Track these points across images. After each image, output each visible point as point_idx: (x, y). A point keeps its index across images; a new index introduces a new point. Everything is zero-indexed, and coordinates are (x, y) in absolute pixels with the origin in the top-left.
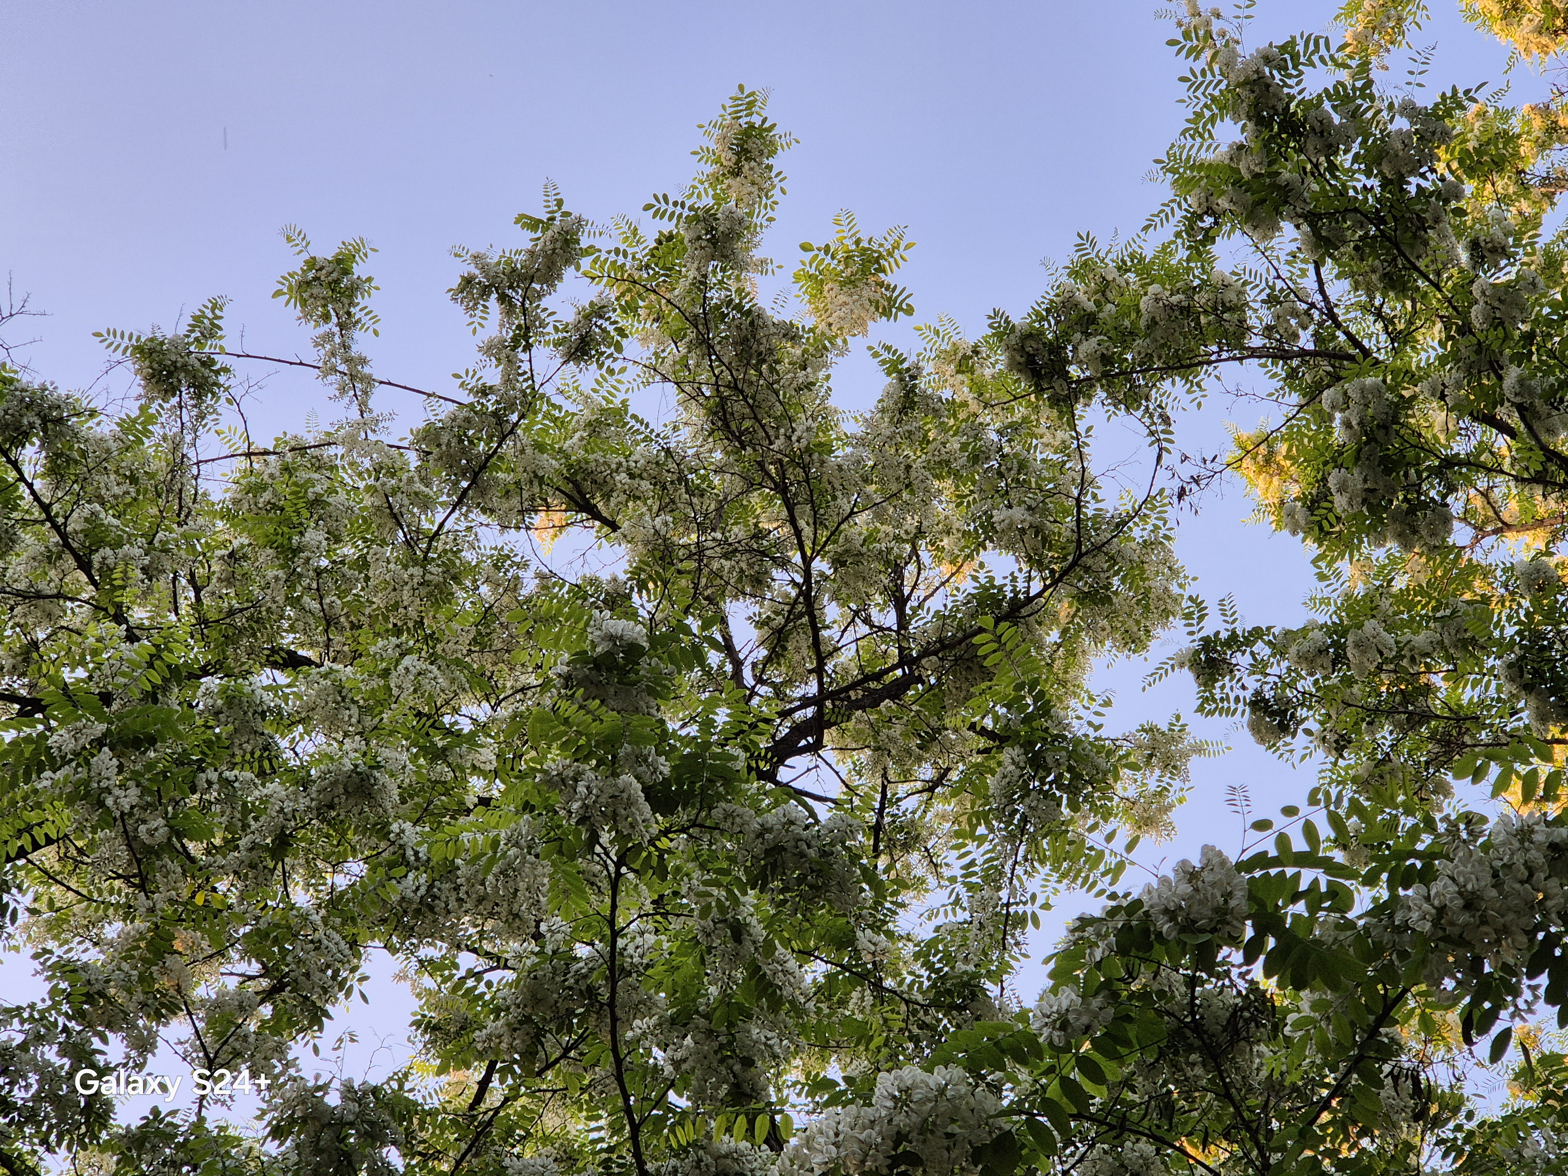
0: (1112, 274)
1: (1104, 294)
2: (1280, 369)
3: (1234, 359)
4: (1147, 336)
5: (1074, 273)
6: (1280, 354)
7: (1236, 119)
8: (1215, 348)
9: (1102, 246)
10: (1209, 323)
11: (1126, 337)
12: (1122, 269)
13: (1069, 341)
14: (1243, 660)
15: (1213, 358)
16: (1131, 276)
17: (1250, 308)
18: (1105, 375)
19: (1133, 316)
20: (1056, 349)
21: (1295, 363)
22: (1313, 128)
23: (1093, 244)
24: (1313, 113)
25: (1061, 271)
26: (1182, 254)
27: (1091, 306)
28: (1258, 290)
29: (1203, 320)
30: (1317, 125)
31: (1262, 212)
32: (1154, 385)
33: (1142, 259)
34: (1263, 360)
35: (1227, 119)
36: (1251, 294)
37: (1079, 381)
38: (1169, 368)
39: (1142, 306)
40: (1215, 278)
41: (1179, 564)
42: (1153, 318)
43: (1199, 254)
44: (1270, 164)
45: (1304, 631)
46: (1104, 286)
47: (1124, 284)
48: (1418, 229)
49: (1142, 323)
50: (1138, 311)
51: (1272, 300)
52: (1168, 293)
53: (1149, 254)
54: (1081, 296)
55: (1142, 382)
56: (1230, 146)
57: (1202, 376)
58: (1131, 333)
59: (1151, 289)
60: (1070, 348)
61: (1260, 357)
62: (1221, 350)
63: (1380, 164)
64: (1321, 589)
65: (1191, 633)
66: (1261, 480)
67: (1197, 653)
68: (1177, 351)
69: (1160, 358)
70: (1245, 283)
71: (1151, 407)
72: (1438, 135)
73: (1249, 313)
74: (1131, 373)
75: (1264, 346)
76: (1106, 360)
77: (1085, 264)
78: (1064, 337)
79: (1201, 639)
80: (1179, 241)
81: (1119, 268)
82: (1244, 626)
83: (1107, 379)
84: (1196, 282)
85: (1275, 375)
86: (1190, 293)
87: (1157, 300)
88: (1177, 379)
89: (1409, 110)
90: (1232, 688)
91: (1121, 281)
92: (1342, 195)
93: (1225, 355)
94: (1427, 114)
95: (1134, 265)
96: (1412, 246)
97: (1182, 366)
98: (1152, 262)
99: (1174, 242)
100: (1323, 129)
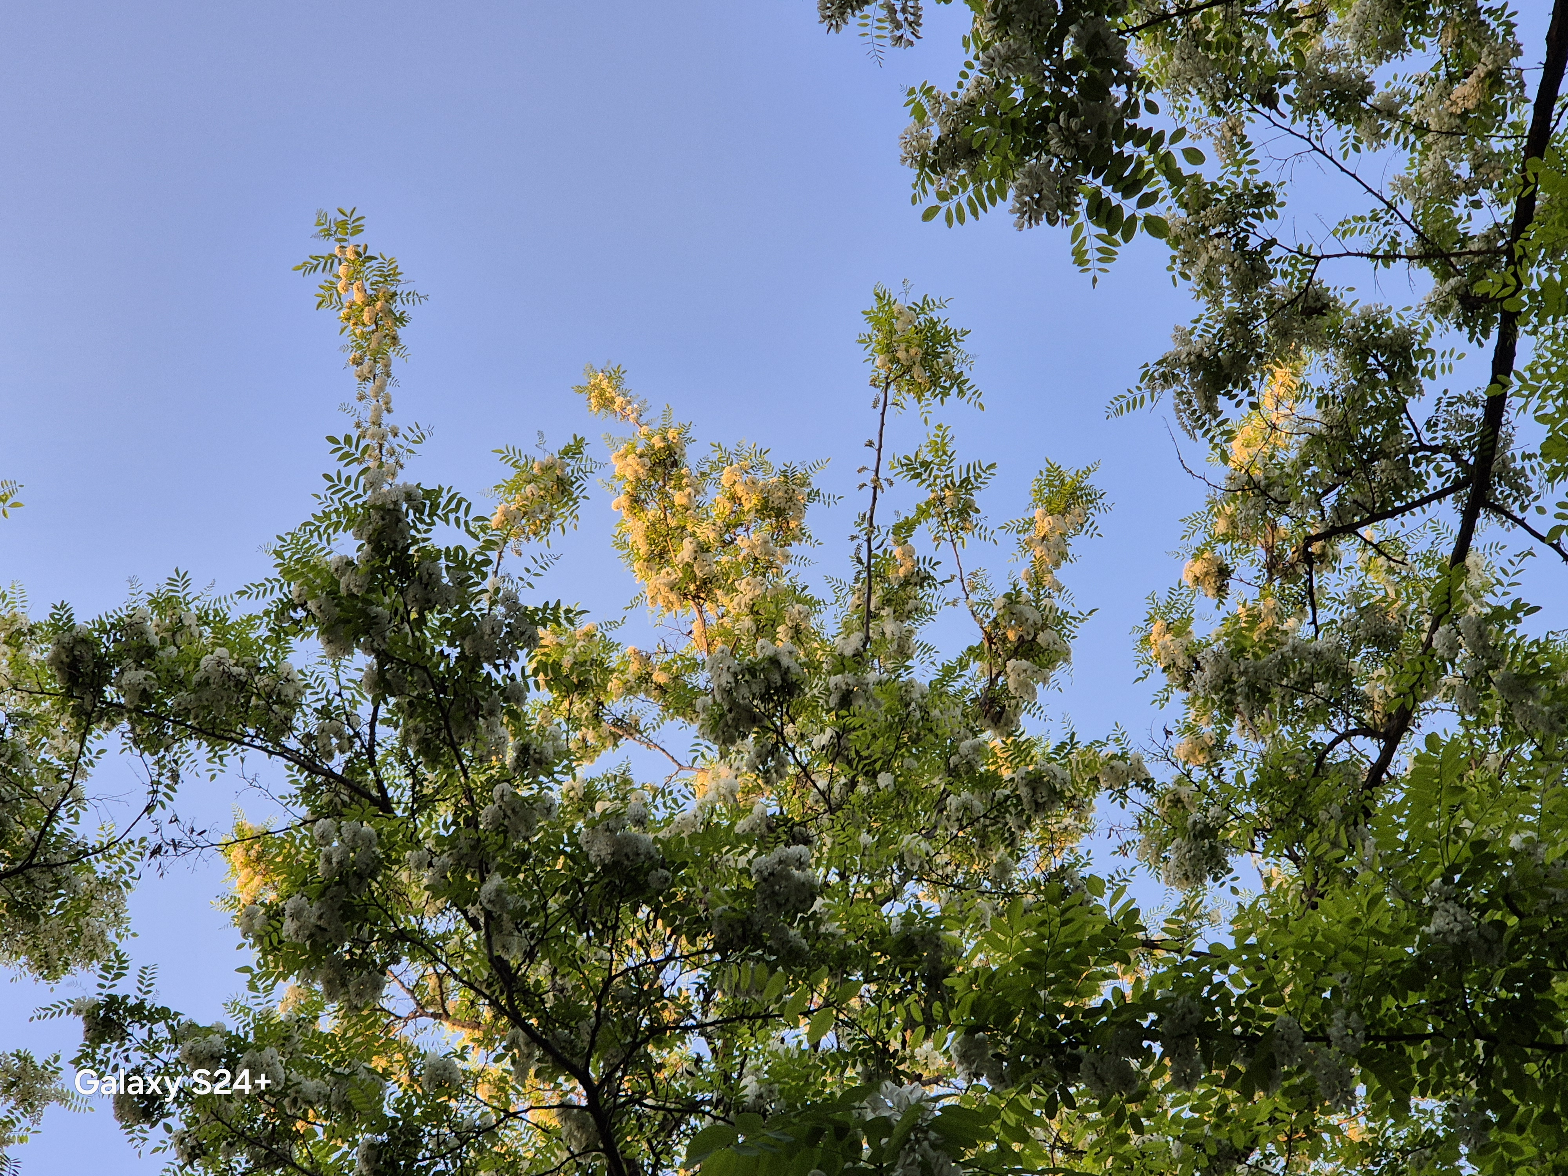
0: (190, 620)
1: (174, 634)
2: (303, 778)
3: (265, 749)
4: (194, 691)
5: (155, 603)
6: (308, 765)
7: (358, 535)
8: (252, 732)
9: (194, 590)
10: (257, 707)
11: (175, 683)
12: (203, 620)
13: (119, 664)
14: (138, 1033)
15: (247, 740)
16: (207, 631)
17: (302, 711)
18: (138, 709)
19: (191, 667)
20: (102, 664)
21: (319, 779)
22: (420, 578)
23: (186, 584)
24: (427, 563)
25: (143, 595)
26: (263, 632)
27: (155, 641)
28: (316, 697)
29: (254, 701)
30: (425, 577)
31: (342, 631)
32: (180, 740)
33: (225, 619)
34: (291, 763)
35: (350, 532)
36: (308, 698)
37: (111, 704)
38: (200, 730)
39: (203, 662)
40: (283, 668)
41: (127, 915)
42: (208, 678)
43: (278, 639)
44: (370, 590)
45: (209, 1030)
46: (178, 628)
47: (197, 634)
48: (472, 712)
49: (195, 678)
50: (197, 665)
51: (324, 713)
52: (232, 662)
53: (234, 617)
54: (150, 627)
55: (170, 732)
56: (341, 558)
57: (228, 751)
58: (181, 682)
59: (219, 651)
60: (117, 669)
61: (289, 759)
62: (257, 736)
63: (464, 639)
64: (246, 997)
65: (102, 986)
66: (244, 873)
67: (98, 1006)
68: (215, 718)
69: (196, 717)
70: (307, 686)
71: (167, 758)
72: (526, 637)
73: (299, 714)
74: (164, 719)
75: (298, 751)
76: (145, 696)
77: (169, 599)
78: (118, 658)
79: (108, 996)
80: (266, 619)
81: (200, 618)
82: (154, 1001)
83: (137, 714)
84: (264, 664)
85: (295, 782)
86: (253, 671)
87: (219, 663)
88: (205, 744)
89: (511, 602)
90: (115, 1055)
91: (196, 631)
92: (419, 649)
93: (258, 742)
94: (524, 614)
95: (214, 621)
96: (460, 726)
97: (213, 734)
98: (232, 626)
99: (261, 618)
100: (430, 582)
